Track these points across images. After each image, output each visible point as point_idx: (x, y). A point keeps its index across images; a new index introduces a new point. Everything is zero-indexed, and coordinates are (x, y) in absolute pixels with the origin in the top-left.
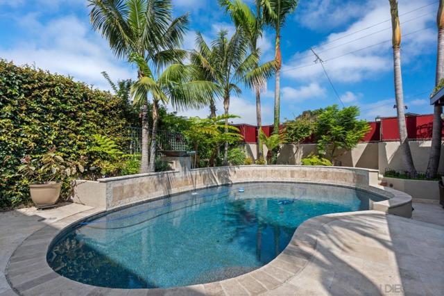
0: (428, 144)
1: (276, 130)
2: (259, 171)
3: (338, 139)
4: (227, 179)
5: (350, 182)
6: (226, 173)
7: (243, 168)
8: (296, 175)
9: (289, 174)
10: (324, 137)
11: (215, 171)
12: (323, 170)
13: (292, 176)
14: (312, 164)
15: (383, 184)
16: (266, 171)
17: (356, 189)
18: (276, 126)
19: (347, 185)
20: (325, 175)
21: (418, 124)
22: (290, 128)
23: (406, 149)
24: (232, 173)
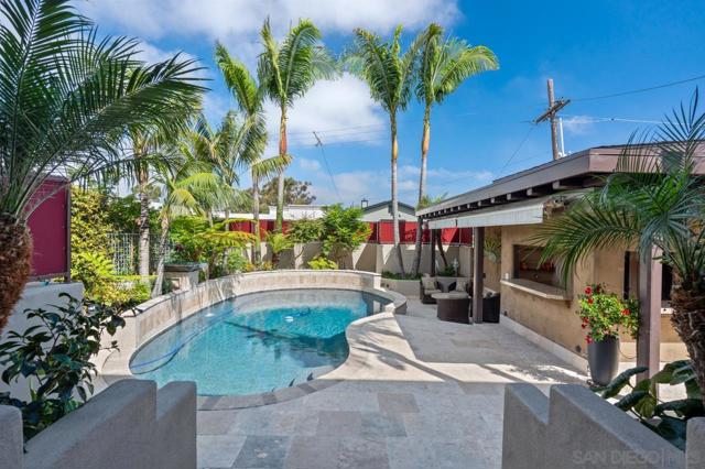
0: (412, 247)
1: (279, 227)
2: (265, 279)
3: (343, 240)
4: (231, 292)
5: (357, 286)
6: (230, 285)
7: (248, 277)
8: (305, 281)
9: (298, 280)
10: (329, 237)
11: (219, 283)
12: (333, 274)
13: (301, 282)
14: (321, 267)
15: (382, 285)
16: (273, 278)
17: (362, 292)
18: (280, 222)
19: (354, 288)
20: (335, 280)
21: (407, 229)
22: (298, 228)
23: (398, 252)
24: (235, 284)
